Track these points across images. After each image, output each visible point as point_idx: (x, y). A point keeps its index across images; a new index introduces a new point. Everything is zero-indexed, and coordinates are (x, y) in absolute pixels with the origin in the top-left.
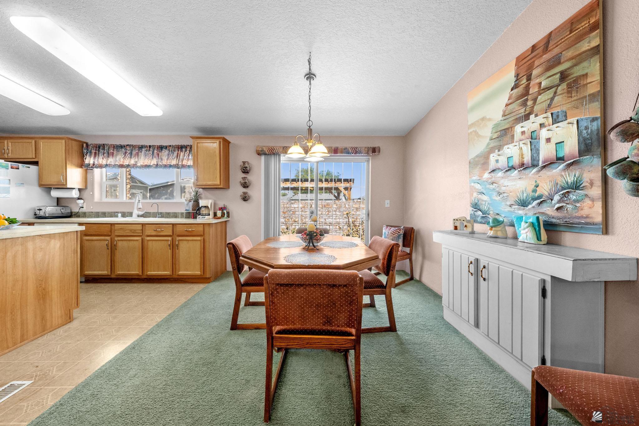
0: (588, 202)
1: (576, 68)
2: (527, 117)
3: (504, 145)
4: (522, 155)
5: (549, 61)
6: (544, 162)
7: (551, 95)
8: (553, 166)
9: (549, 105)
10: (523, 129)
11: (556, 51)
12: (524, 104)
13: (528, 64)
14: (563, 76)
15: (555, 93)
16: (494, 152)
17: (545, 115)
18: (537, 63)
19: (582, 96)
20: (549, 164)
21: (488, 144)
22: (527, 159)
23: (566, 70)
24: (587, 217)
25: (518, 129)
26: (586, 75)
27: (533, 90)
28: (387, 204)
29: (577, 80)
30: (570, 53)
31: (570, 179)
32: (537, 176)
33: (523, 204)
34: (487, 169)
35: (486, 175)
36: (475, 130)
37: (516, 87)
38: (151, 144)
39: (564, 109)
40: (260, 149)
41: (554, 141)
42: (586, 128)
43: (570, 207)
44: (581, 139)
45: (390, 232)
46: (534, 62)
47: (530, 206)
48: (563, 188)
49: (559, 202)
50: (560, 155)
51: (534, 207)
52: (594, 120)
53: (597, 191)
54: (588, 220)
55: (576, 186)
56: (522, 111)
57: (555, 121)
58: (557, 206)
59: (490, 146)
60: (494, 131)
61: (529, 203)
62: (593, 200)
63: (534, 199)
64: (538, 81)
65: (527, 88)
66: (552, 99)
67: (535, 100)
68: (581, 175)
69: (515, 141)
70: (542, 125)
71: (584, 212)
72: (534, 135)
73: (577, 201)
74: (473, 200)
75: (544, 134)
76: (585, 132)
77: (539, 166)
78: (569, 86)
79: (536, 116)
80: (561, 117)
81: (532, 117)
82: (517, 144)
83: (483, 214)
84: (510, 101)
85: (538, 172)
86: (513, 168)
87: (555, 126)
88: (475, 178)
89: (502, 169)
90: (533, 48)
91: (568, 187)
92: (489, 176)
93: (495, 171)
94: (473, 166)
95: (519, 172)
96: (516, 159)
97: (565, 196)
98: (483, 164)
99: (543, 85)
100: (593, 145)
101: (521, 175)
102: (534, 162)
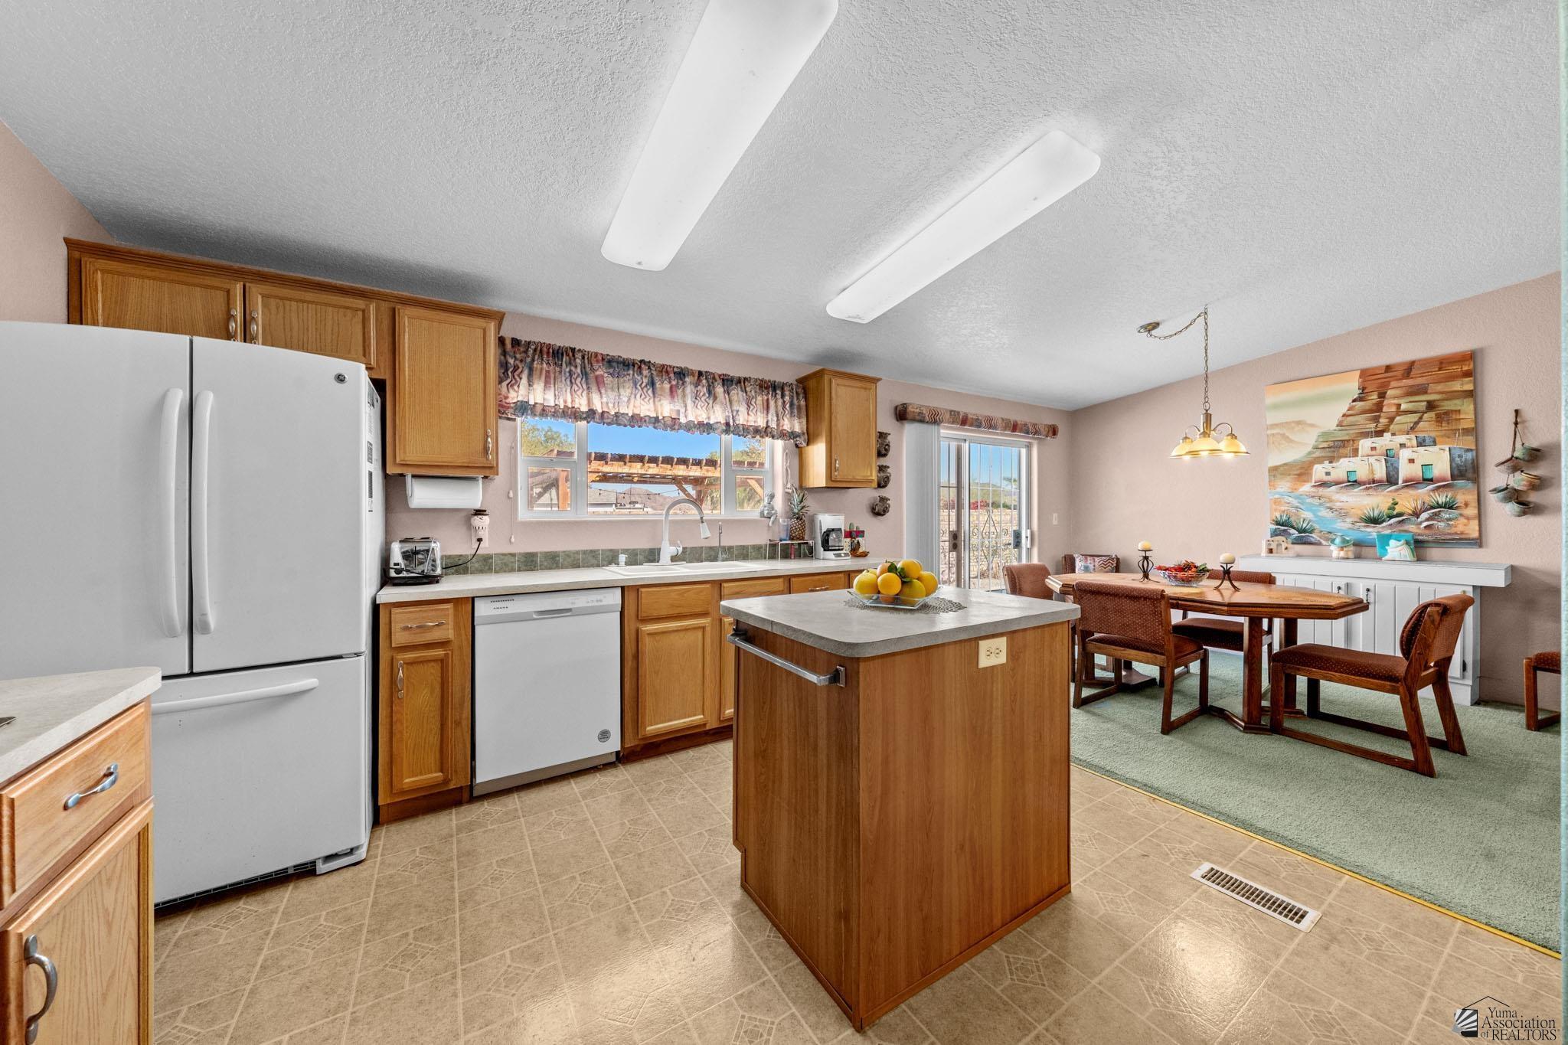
0: (1461, 521)
1: (1446, 403)
2: (1379, 433)
3: (1340, 457)
4: (1372, 471)
5: (1411, 387)
6: (1405, 481)
7: (1416, 419)
8: (1419, 485)
9: (1412, 429)
10: (1374, 445)
11: (1420, 380)
12: (1376, 419)
13: (1383, 380)
14: (1431, 406)
15: (1421, 418)
16: (1322, 462)
17: (1408, 436)
18: (1393, 384)
19: (1454, 428)
20: (1412, 483)
21: (1310, 453)
22: (1380, 473)
23: (1434, 401)
24: (1462, 533)
25: (1365, 444)
26: (1459, 411)
27: (1389, 408)
28: (1055, 519)
29: (1447, 413)
30: (1440, 387)
31: (1441, 499)
32: (1395, 494)
33: (1374, 521)
34: (1308, 481)
35: (1306, 488)
36: (1281, 432)
37: (1360, 399)
38: (703, 369)
39: (1433, 435)
40: (918, 410)
41: (1419, 462)
42: (1460, 456)
43: (1442, 525)
44: (1454, 465)
45: (1096, 564)
46: (1389, 382)
47: (1385, 524)
48: (1432, 508)
49: (1427, 520)
50: (1428, 476)
51: (1391, 525)
52: (1468, 450)
53: (1472, 511)
54: (1463, 536)
55: (1449, 506)
56: (1372, 426)
57: (1420, 444)
58: (1426, 524)
59: (1314, 456)
60: (1321, 440)
61: (1384, 521)
62: (1468, 518)
63: (1390, 517)
64: (1396, 401)
65: (1379, 407)
66: (1416, 423)
67: (1391, 420)
68: (1454, 498)
69: (1360, 455)
70: (1402, 446)
71: (1460, 528)
72: (1391, 453)
73: (1450, 519)
74: (1278, 516)
75: (1405, 455)
76: (1458, 459)
77: (1397, 484)
78: (1438, 416)
79: (1393, 434)
80: (1428, 442)
81: (1387, 435)
82: (1366, 459)
83: (1300, 533)
84: (1350, 412)
85: (1397, 490)
86: (1356, 483)
87: (1421, 449)
88: (1282, 490)
89: (1337, 483)
90: (1388, 368)
91: (1439, 506)
92: (1313, 489)
93: (1323, 484)
94: (1278, 476)
95: (1367, 489)
96: (1362, 474)
97: (1435, 514)
98: (1300, 475)
99: (1403, 407)
100: (1467, 472)
101: (1371, 492)
102: (1391, 480)
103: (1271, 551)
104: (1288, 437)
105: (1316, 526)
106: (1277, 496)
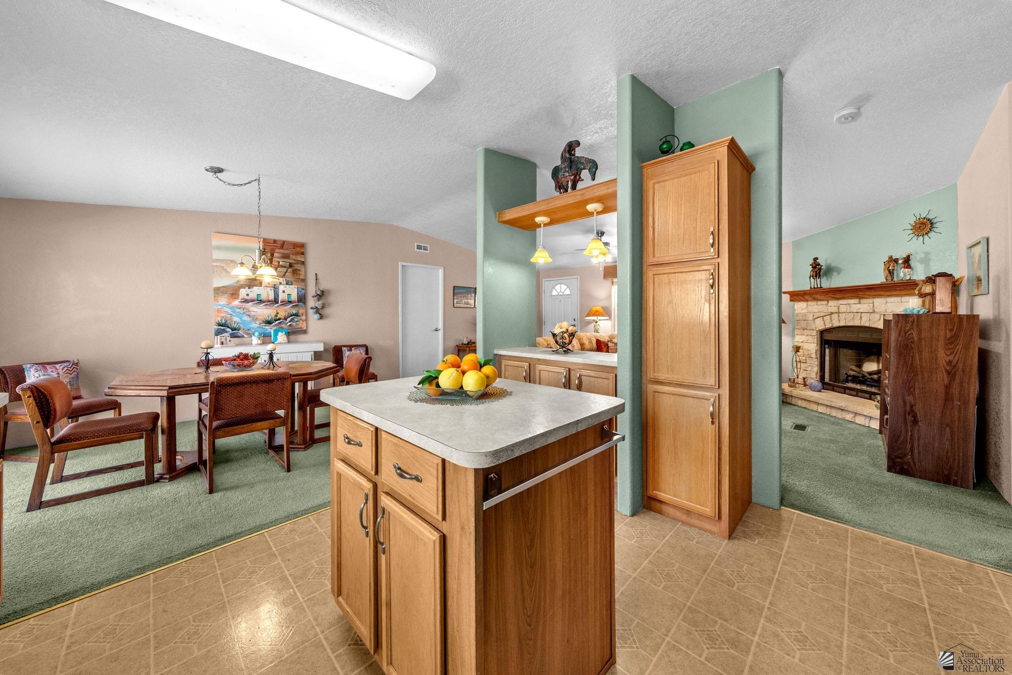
0: (301, 322)
1: (295, 265)
3: (254, 286)
4: (268, 295)
5: (284, 254)
6: (281, 302)
7: (285, 271)
8: (286, 304)
9: (284, 275)
11: (287, 252)
13: (273, 247)
14: (291, 265)
15: (287, 270)
16: (245, 288)
17: (282, 279)
18: (277, 250)
19: (298, 278)
20: (284, 303)
21: (239, 282)
22: (272, 297)
23: (292, 263)
24: (301, 328)
26: (300, 270)
27: (274, 263)
29: (296, 270)
30: (294, 257)
31: (294, 312)
32: (277, 308)
33: (269, 322)
34: (237, 298)
35: (236, 303)
36: (221, 265)
39: (291, 280)
41: (287, 293)
42: (300, 292)
43: (294, 324)
44: (298, 296)
46: (275, 248)
47: (273, 324)
48: (291, 316)
49: (290, 322)
50: (290, 300)
51: (276, 324)
52: (303, 289)
53: (304, 317)
55: (297, 315)
57: (287, 284)
58: (289, 324)
61: (273, 323)
62: (303, 321)
63: (276, 320)
64: (278, 260)
66: (286, 273)
68: (298, 311)
69: (262, 286)
70: (280, 283)
71: (300, 326)
72: (276, 287)
73: (297, 321)
74: (220, 320)
75: (281, 288)
77: (278, 303)
78: (293, 271)
80: (289, 283)
82: (266, 288)
83: (232, 330)
85: (278, 306)
86: (261, 301)
87: (287, 286)
88: (222, 303)
89: (252, 301)
90: (275, 241)
91: (294, 315)
92: (240, 304)
93: (246, 301)
94: (220, 294)
95: (266, 305)
96: (263, 297)
97: (293, 319)
98: (232, 294)
99: (281, 263)
100: (302, 299)
101: (267, 307)
102: (276, 301)
103: (222, 343)
104: (226, 270)
105: (242, 326)
106: (219, 307)
